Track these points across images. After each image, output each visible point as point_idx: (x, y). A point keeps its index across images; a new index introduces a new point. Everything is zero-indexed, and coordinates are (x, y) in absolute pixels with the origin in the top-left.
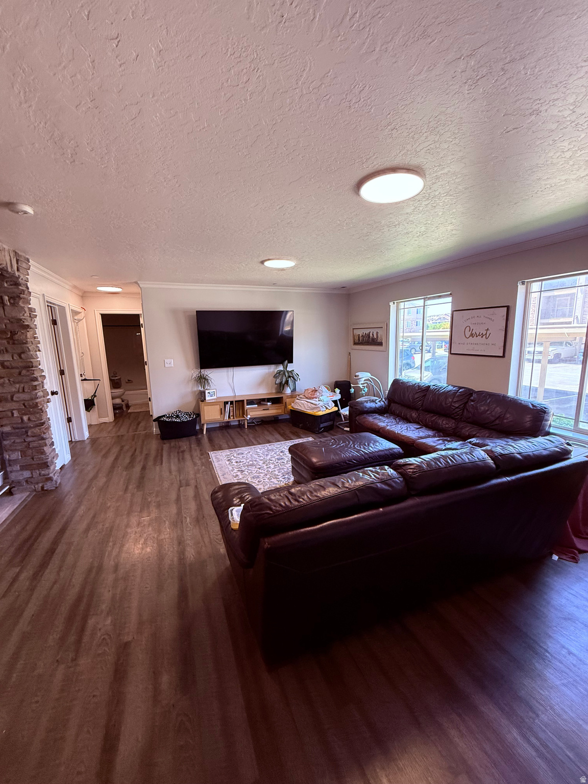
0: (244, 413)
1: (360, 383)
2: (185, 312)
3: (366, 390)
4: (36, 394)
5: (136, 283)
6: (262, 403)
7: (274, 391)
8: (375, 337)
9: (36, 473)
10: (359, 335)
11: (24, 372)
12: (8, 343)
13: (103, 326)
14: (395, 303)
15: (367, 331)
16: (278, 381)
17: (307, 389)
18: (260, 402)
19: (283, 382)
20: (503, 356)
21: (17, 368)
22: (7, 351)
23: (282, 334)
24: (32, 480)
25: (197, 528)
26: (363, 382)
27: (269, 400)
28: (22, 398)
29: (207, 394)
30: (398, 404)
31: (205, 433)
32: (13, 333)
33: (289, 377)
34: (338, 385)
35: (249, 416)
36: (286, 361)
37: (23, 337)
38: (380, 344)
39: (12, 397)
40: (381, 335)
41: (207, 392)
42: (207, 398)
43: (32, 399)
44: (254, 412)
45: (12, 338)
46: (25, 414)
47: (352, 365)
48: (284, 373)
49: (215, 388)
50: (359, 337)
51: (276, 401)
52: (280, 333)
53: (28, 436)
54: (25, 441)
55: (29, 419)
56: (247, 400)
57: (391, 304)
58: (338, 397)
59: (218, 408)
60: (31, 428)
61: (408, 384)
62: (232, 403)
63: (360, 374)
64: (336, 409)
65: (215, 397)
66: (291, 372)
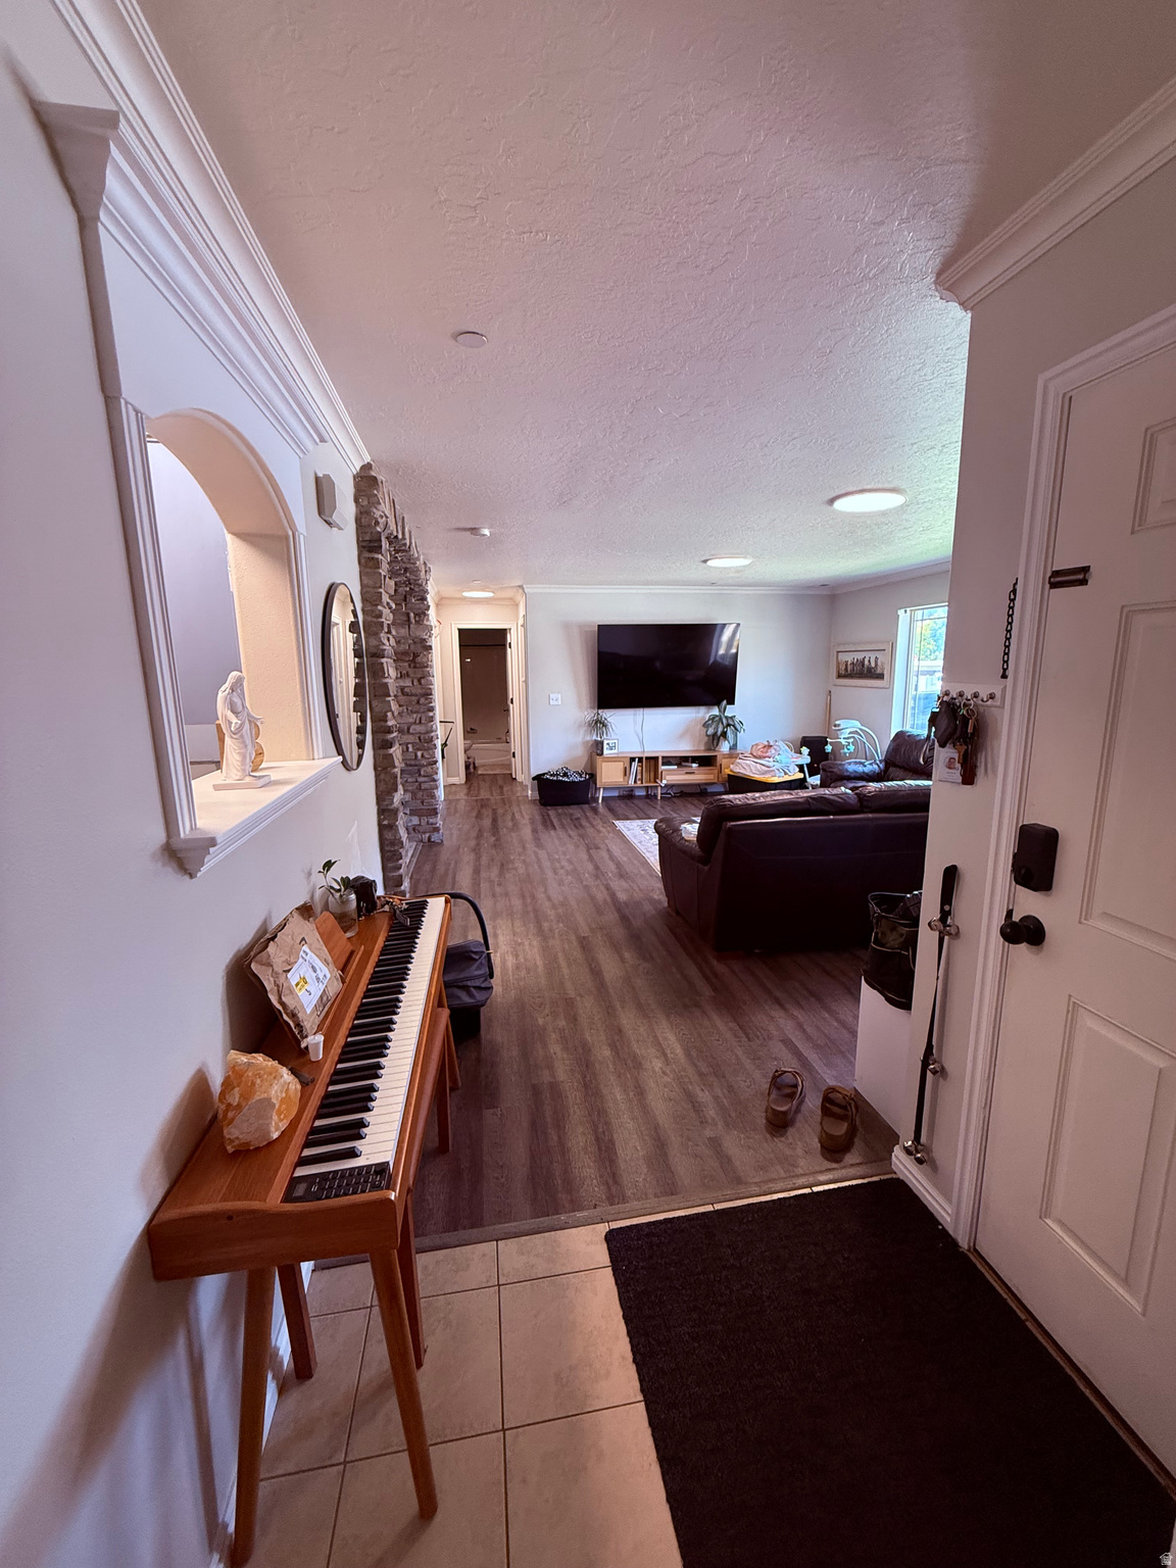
0: (656, 776)
1: (842, 736)
2: (581, 627)
3: (852, 748)
4: (432, 726)
5: (521, 587)
6: (683, 764)
7: (703, 748)
8: (873, 665)
9: (424, 820)
10: (847, 662)
11: (422, 700)
12: (410, 666)
13: (460, 646)
14: (908, 612)
15: (860, 656)
16: (711, 731)
17: (757, 745)
18: (681, 761)
19: (719, 733)
21: (416, 695)
22: (408, 676)
23: (715, 661)
24: (420, 828)
26: (847, 736)
27: (694, 759)
28: (418, 731)
29: (605, 746)
30: (900, 767)
31: (600, 801)
32: (416, 656)
33: (729, 725)
34: (805, 742)
35: (664, 782)
36: (725, 702)
37: (425, 660)
38: (881, 676)
39: (408, 729)
40: (882, 663)
41: (605, 742)
42: (606, 752)
43: (428, 732)
44: (671, 776)
45: (414, 660)
46: (419, 749)
47: (832, 711)
48: (721, 719)
49: (615, 737)
50: (846, 665)
51: (706, 761)
52: (711, 661)
53: (420, 775)
54: (417, 781)
55: (422, 756)
56: (663, 757)
57: (901, 612)
58: (805, 759)
59: (620, 766)
60: (423, 766)
61: (918, 738)
62: (640, 759)
63: (842, 723)
64: (802, 776)
65: (616, 751)
66: (731, 718)
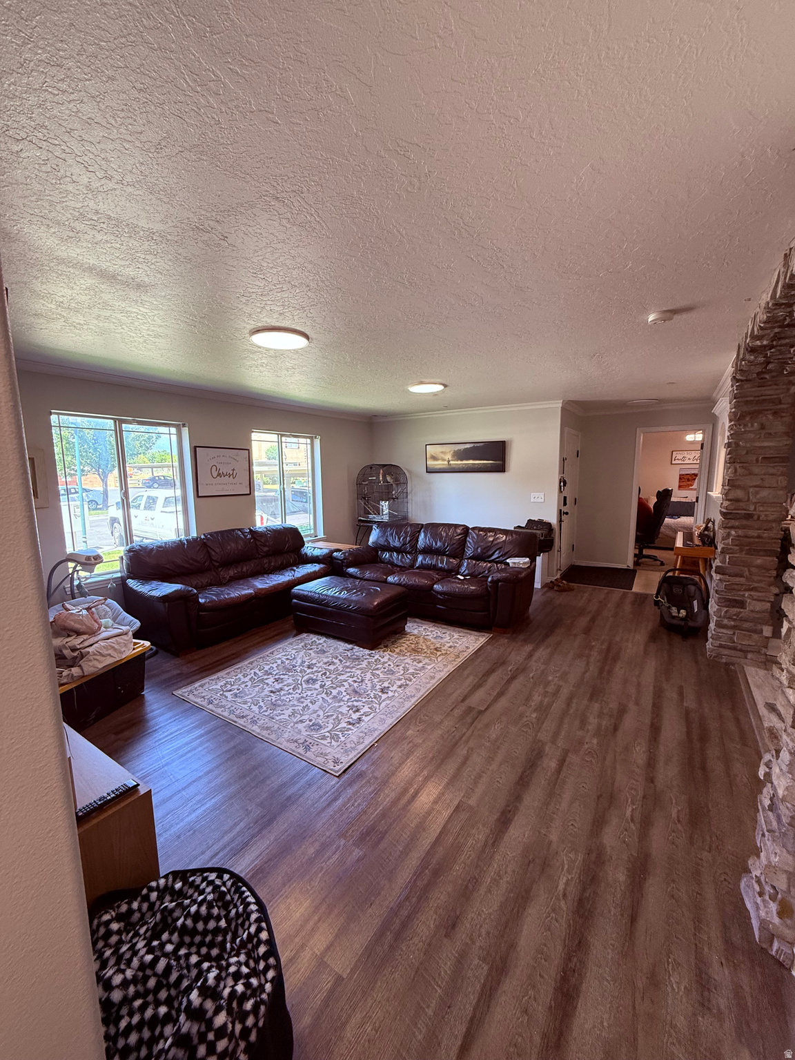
20: (250, 494)
25: (508, 659)
